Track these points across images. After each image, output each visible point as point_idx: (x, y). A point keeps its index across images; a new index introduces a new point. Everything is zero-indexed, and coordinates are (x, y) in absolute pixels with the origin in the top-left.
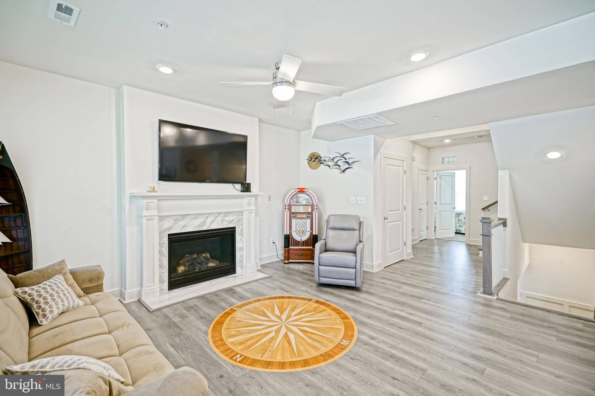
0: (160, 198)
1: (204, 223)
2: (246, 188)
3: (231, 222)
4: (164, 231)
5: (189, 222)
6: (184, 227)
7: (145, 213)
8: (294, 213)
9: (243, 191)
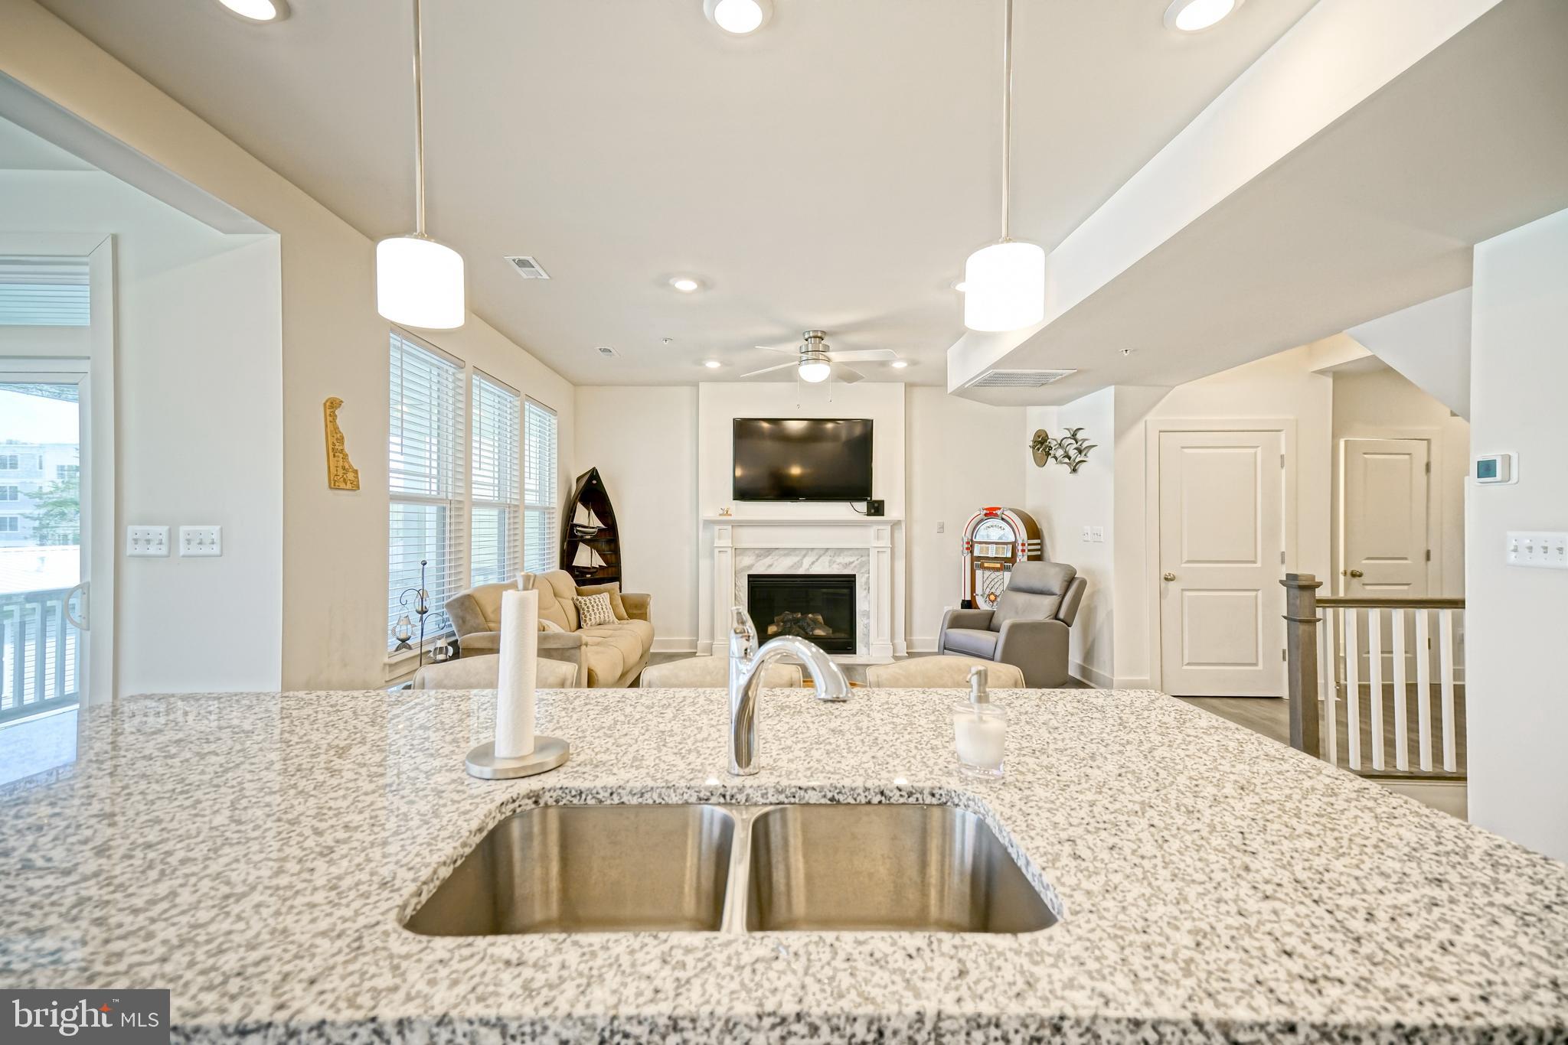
0: (735, 525)
1: (800, 564)
2: (877, 509)
3: (847, 565)
4: (743, 569)
5: (777, 560)
6: (770, 566)
7: (719, 543)
8: (979, 558)
9: (869, 514)
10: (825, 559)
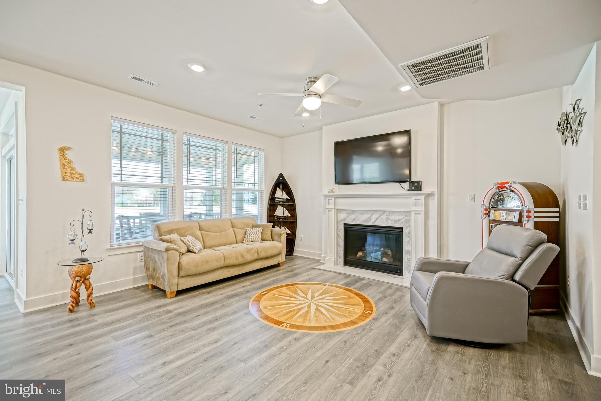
0: (336, 197)
1: (369, 219)
2: (416, 186)
3: (397, 221)
4: (341, 221)
5: (357, 217)
6: (354, 219)
7: (328, 207)
8: (494, 221)
9: (411, 190)
10: (384, 217)
